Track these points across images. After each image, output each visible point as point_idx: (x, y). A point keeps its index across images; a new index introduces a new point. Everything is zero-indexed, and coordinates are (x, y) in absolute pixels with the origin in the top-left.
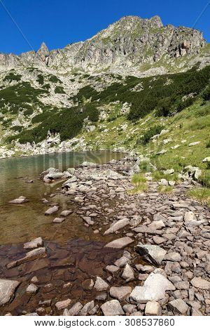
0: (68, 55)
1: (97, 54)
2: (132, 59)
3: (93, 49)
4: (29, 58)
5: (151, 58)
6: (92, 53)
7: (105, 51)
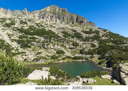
0: (35, 15)
1: (49, 17)
2: (64, 21)
3: (47, 15)
4: (19, 13)
5: (72, 23)
6: (47, 16)
7: (52, 17)
